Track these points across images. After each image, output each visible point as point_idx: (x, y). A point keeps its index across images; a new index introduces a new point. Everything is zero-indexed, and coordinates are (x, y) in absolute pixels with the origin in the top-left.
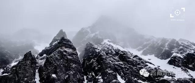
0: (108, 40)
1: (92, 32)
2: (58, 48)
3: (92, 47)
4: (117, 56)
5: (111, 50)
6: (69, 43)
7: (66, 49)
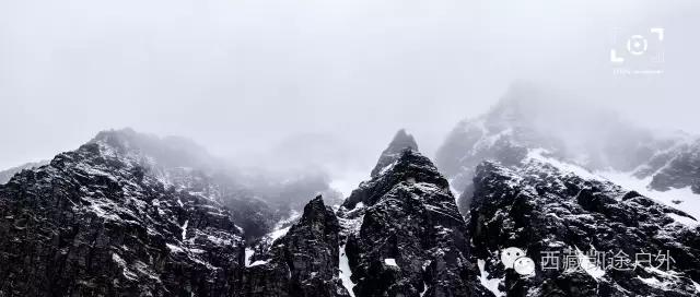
0: (541, 150)
1: (493, 131)
2: (396, 182)
3: (493, 175)
4: (573, 195)
5: (551, 179)
6: (427, 166)
7: (418, 185)
